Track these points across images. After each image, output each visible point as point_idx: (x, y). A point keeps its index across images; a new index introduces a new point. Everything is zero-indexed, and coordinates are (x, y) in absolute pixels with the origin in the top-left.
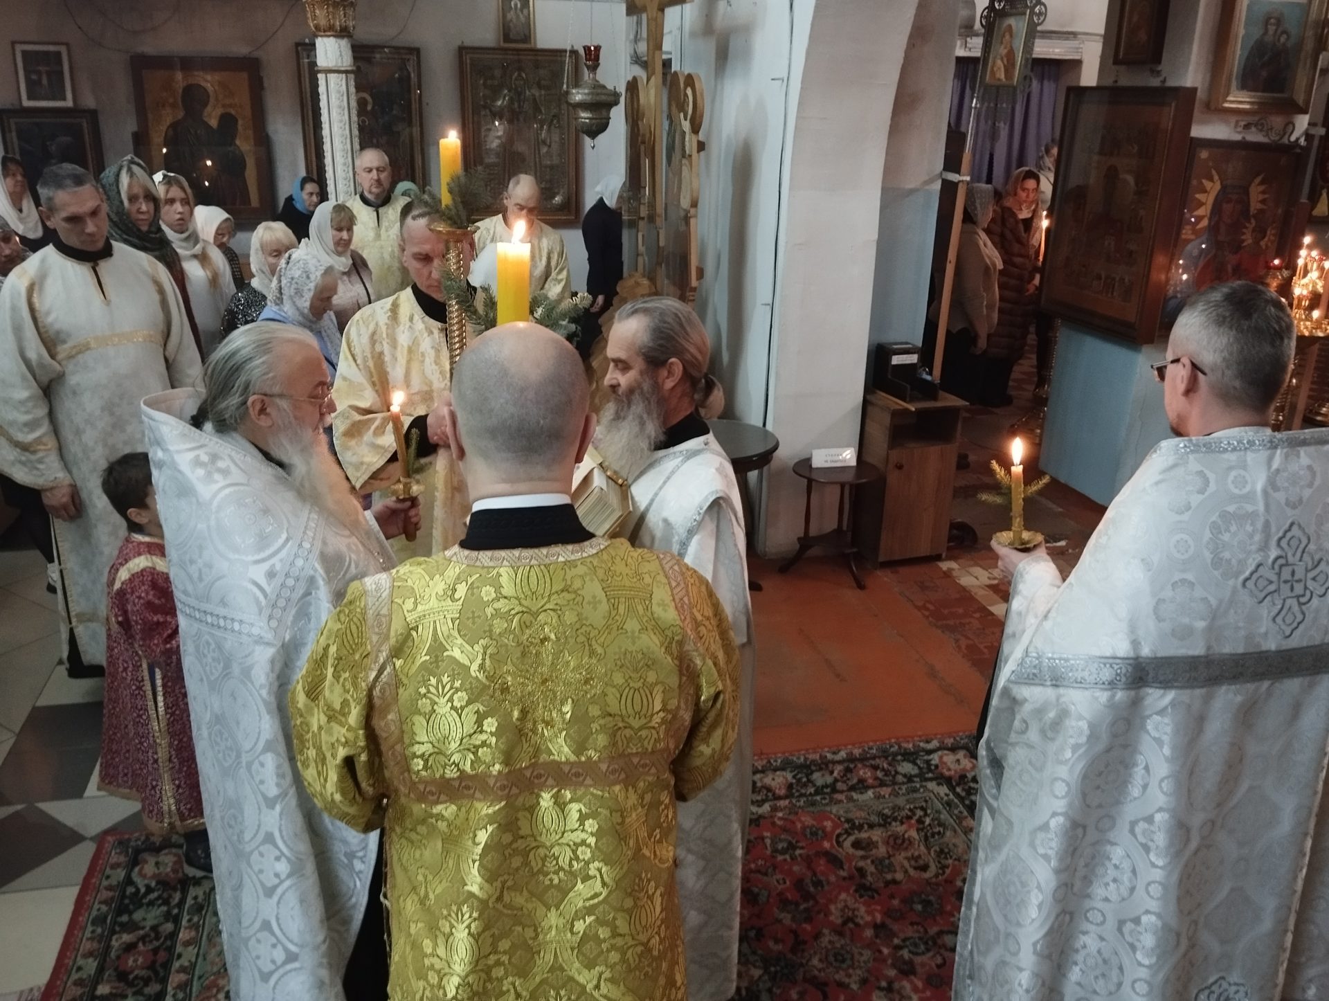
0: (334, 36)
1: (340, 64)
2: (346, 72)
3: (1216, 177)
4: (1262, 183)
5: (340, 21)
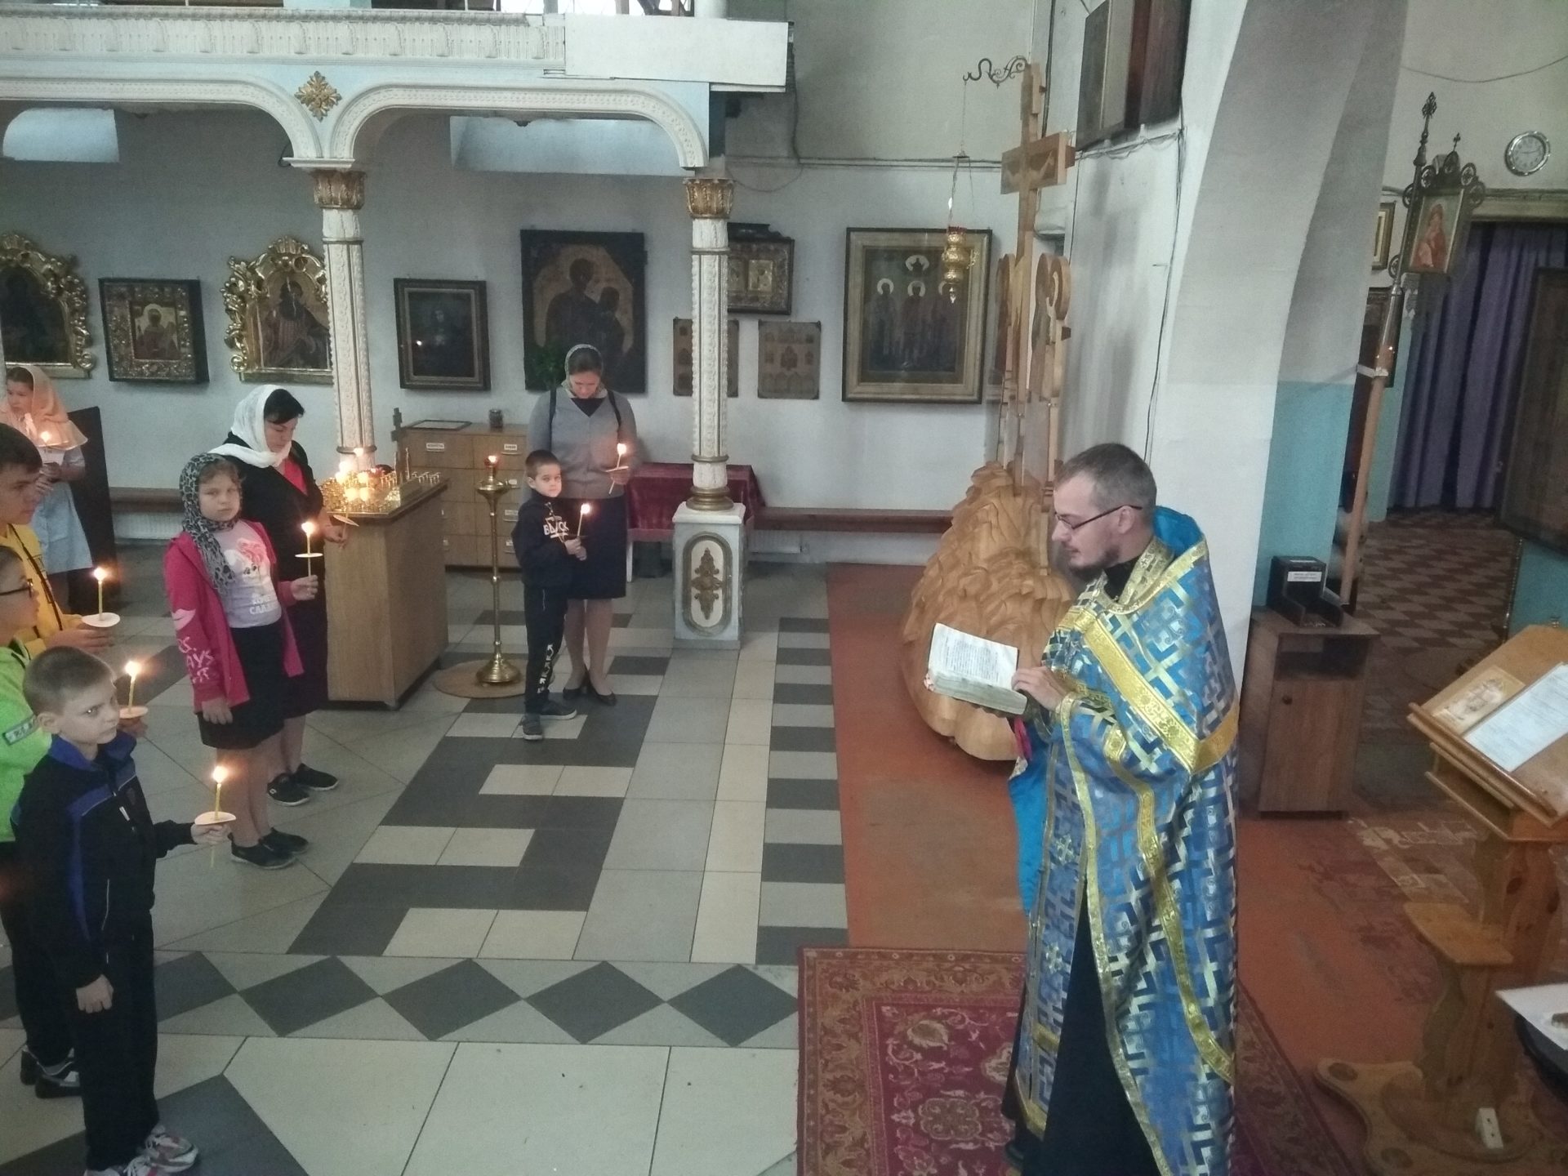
0: (711, 218)
1: (714, 246)
2: (720, 253)
5: (717, 203)
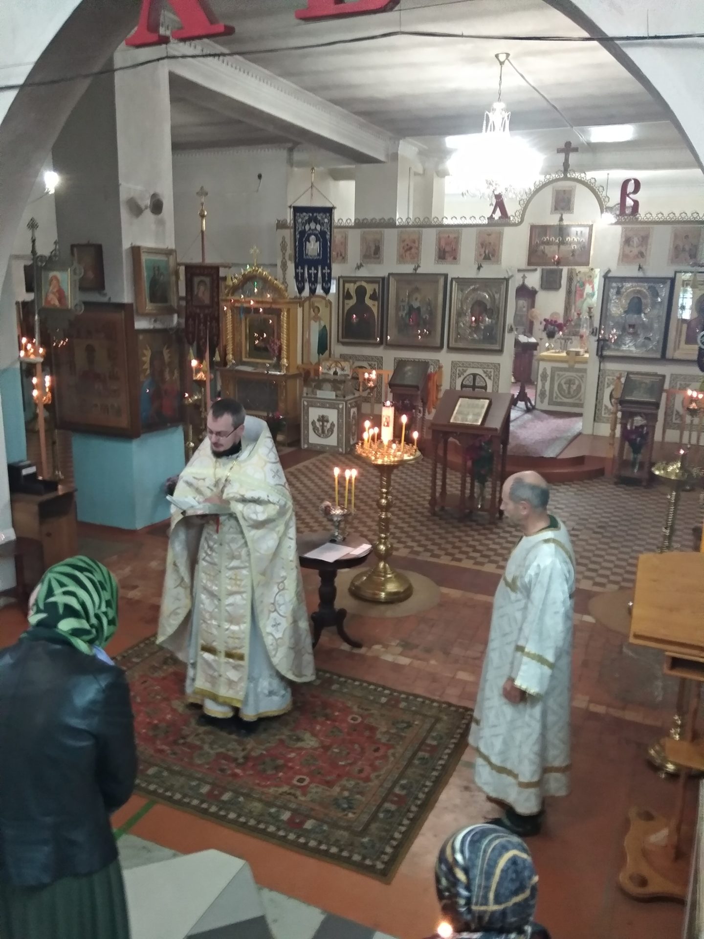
3: (148, 348)
4: (167, 348)
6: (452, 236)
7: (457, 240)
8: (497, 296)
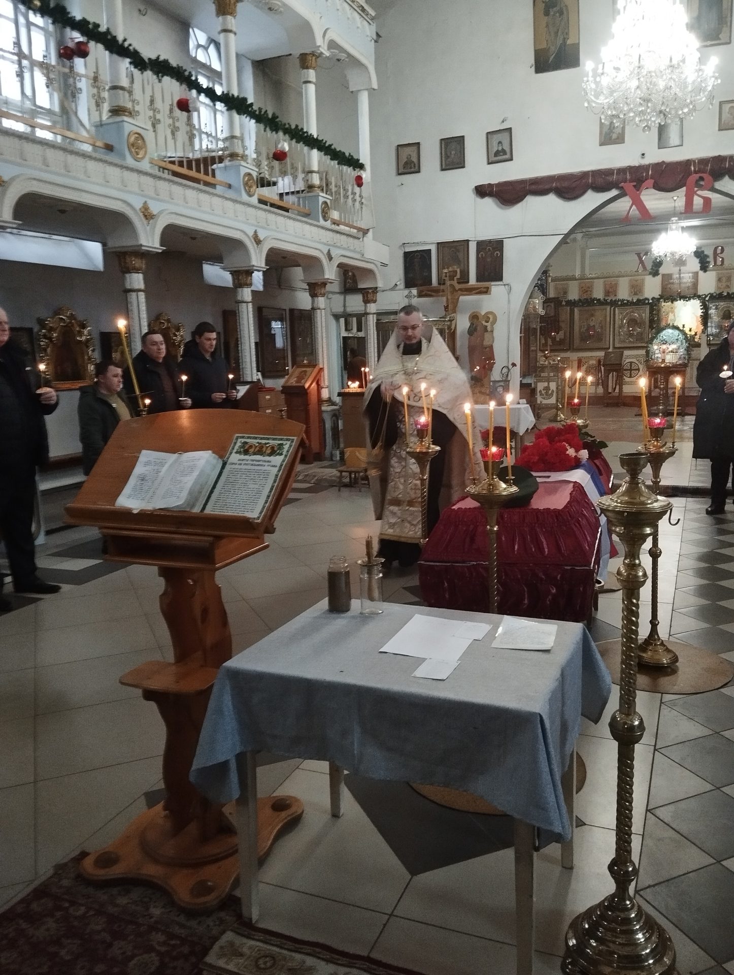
6: (613, 283)
7: (616, 285)
8: (643, 315)
